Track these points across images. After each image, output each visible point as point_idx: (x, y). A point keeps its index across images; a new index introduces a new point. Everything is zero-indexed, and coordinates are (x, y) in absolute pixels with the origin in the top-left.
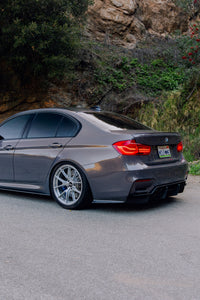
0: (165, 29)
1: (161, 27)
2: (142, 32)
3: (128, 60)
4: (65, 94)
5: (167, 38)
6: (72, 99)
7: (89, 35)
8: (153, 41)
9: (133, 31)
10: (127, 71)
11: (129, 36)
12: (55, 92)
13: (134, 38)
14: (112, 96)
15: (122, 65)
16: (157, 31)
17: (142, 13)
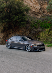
0: (48, 13)
1: (47, 12)
2: (42, 14)
3: (38, 21)
4: (24, 29)
5: (48, 15)
6: (26, 30)
7: (30, 15)
8: (45, 16)
9: (40, 14)
10: (38, 23)
11: (39, 15)
12: (22, 29)
13: (40, 15)
14: (34, 29)
15: (37, 22)
16: (46, 13)
17: (42, 9)
